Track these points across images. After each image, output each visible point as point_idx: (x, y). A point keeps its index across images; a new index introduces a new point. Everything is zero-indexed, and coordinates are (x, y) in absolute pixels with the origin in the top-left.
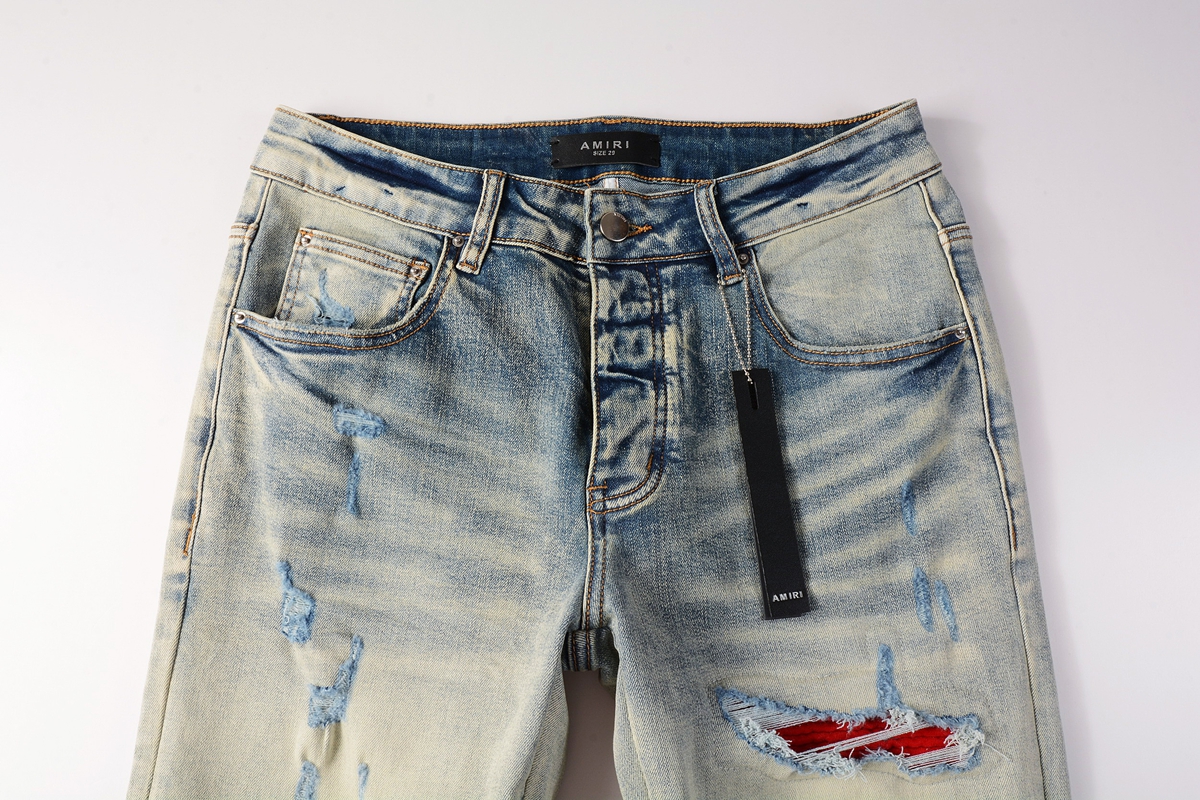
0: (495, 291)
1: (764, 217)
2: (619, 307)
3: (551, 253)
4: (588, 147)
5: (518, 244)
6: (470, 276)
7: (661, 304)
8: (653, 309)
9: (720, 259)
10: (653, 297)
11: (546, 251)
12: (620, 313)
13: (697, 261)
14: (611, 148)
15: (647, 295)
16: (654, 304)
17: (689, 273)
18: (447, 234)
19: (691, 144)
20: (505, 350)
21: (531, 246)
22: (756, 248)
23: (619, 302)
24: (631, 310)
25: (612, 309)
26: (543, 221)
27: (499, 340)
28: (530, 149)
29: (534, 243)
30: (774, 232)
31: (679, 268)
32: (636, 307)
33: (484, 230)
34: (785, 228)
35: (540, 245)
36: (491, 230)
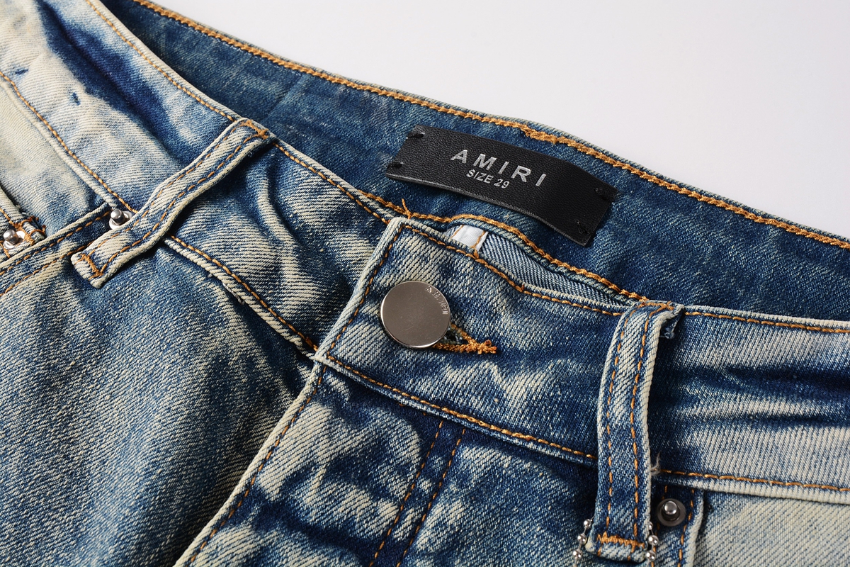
0: (104, 332)
1: (767, 437)
2: (314, 482)
3: (256, 308)
4: (464, 160)
5: (200, 262)
6: (81, 285)
7: (418, 524)
8: (393, 525)
9: (607, 485)
10: (413, 496)
11: (248, 300)
12: (309, 497)
13: (556, 467)
14: (507, 175)
15: (399, 488)
16: (401, 515)
17: (523, 484)
18: (108, 199)
19: (678, 229)
20: (30, 456)
21: (220, 276)
22: (714, 501)
23: (321, 471)
24: (337, 502)
25: (296, 480)
26: (276, 242)
27: (33, 430)
28: (370, 131)
29: (230, 272)
30: (778, 482)
31: (506, 461)
32: (354, 500)
33: (161, 212)
34: (811, 485)
35: (242, 282)
36: (172, 217)
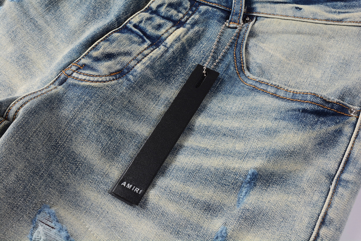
1: (273, 5)
2: (164, 7)
7: (188, 19)
8: (182, 18)
9: (233, 12)
10: (187, 14)
12: (163, 10)
13: (222, 10)
15: (184, 12)
16: (184, 17)
17: (214, 14)
22: (258, 18)
23: (166, 5)
24: (169, 12)
25: (160, 6)
30: (274, 15)
31: (210, 8)
32: (173, 12)
34: (281, 16)
